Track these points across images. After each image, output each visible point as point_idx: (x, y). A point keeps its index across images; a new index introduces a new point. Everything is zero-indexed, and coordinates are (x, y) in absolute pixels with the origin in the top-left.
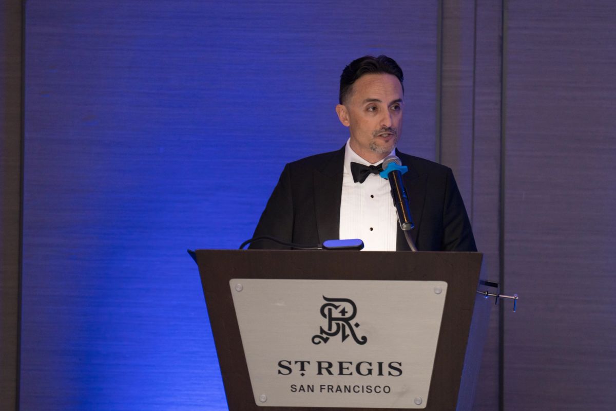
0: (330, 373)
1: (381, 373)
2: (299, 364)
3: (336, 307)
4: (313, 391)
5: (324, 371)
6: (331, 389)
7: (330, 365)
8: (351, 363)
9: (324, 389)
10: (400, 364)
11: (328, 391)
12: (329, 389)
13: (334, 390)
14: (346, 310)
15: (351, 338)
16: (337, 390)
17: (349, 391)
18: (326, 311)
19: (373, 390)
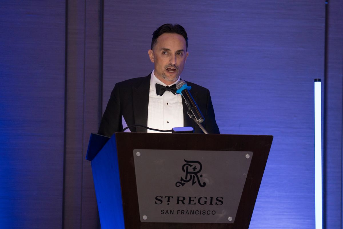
0: (184, 203)
1: (211, 204)
2: (167, 198)
3: (191, 166)
4: (173, 213)
5: (180, 202)
7: (184, 199)
8: (196, 198)
9: (179, 212)
10: (222, 198)
11: (181, 214)
12: (182, 212)
13: (185, 213)
14: (196, 168)
15: (197, 184)
16: (186, 213)
18: (185, 168)
19: (206, 213)
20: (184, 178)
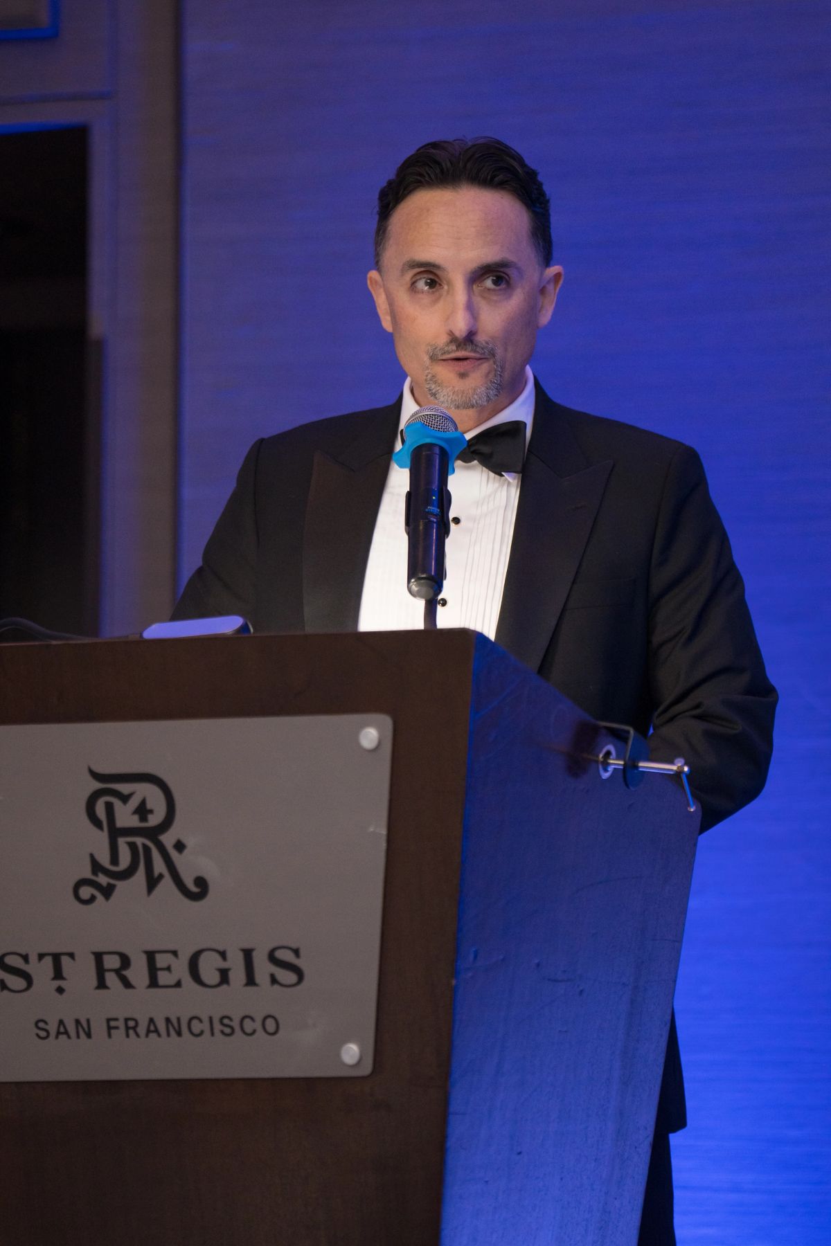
0: (127, 984)
1: (251, 981)
2: (48, 961)
3: (125, 799)
4: (89, 1035)
5: (111, 979)
6: (134, 1028)
7: (125, 961)
8: (175, 953)
9: (117, 1028)
10: (296, 952)
11: (128, 1036)
12: (127, 1028)
13: (142, 1029)
14: (149, 806)
15: (167, 883)
16: (148, 1031)
17: (179, 1034)
18: (100, 810)
19: (237, 1028)
20: (104, 859)
